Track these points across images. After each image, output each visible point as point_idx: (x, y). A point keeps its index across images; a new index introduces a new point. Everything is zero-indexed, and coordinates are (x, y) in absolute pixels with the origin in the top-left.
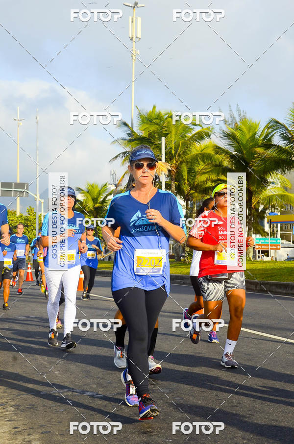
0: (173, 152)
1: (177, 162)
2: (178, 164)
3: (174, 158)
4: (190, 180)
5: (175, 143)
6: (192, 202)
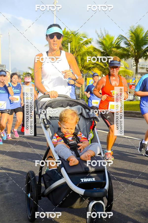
0: (74, 50)
1: (76, 55)
2: (76, 56)
3: (74, 53)
4: (82, 64)
5: (75, 46)
6: (83, 74)
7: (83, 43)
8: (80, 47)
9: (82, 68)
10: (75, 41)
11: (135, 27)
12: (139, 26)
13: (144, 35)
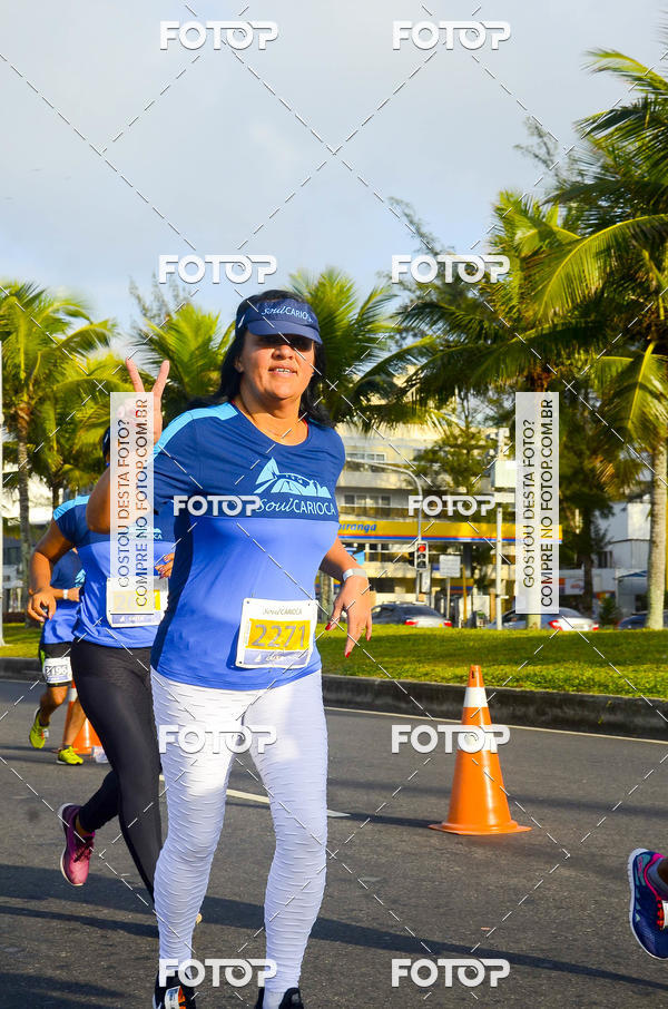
0: (23, 375)
1: (31, 398)
2: (33, 402)
3: (25, 390)
4: (62, 441)
5: (26, 354)
6: (68, 491)
7: (66, 344)
8: (54, 360)
9: (65, 462)
10: (30, 330)
11: (315, 279)
12: (330, 276)
13: (354, 314)
